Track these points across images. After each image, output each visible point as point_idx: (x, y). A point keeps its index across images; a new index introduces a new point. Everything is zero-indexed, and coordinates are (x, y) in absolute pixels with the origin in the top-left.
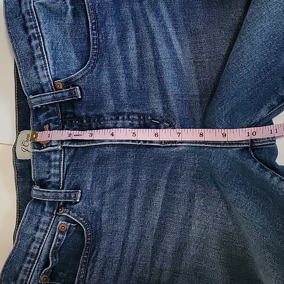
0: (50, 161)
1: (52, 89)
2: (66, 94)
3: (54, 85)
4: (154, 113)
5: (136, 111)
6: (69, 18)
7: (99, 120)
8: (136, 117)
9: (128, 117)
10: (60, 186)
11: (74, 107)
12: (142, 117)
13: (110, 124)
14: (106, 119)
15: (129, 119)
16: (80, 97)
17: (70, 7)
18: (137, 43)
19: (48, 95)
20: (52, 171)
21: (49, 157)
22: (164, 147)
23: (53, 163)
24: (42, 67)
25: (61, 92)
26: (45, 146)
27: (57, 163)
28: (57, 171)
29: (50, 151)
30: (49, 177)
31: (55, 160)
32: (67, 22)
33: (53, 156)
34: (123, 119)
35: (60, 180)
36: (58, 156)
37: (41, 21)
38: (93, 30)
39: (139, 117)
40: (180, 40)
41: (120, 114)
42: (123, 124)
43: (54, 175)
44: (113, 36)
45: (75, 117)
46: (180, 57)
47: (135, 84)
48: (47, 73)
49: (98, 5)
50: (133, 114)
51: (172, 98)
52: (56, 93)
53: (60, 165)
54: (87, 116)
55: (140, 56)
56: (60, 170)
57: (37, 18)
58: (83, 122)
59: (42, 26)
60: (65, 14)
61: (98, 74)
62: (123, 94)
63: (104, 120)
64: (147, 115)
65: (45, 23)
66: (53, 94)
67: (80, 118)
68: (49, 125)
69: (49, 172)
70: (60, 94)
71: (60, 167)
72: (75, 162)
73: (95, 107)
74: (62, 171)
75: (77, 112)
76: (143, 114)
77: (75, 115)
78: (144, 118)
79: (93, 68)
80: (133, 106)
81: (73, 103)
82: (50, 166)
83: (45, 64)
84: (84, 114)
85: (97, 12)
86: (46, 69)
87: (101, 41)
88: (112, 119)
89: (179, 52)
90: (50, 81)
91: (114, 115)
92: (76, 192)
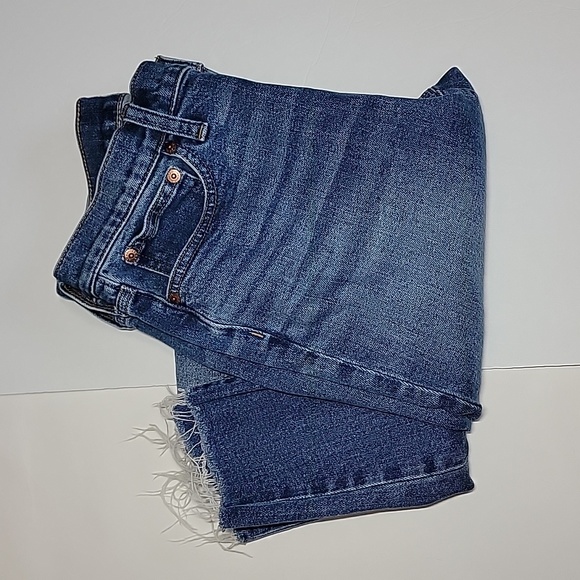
10: (171, 105)
20: (166, 78)
28: (172, 79)
30: (158, 89)
35: (173, 96)
43: (167, 84)
69: (159, 81)
92: (200, 125)
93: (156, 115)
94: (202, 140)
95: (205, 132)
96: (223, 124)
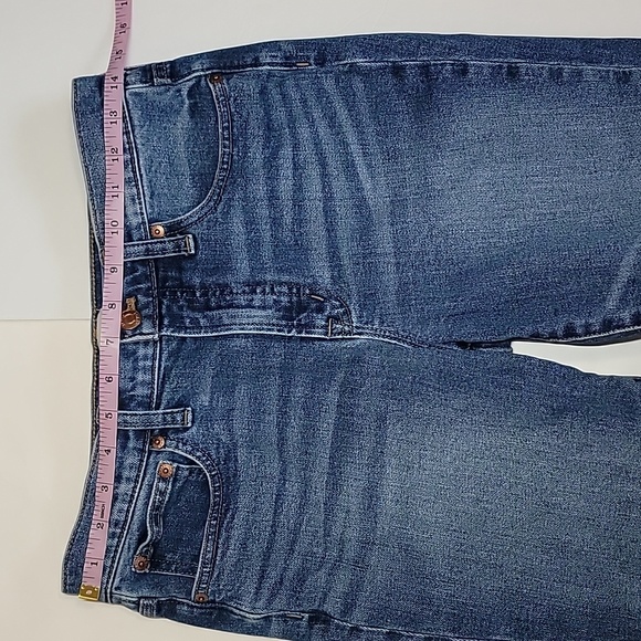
0: (136, 360)
1: (146, 236)
2: (170, 246)
3: (150, 229)
4: (315, 283)
5: (285, 278)
6: (183, 120)
7: (222, 292)
8: (285, 289)
9: (272, 289)
10: (152, 402)
11: (181, 270)
12: (295, 290)
13: (242, 300)
14: (235, 291)
15: (273, 292)
16: (193, 252)
17: (187, 102)
18: (295, 168)
19: (138, 245)
20: (140, 377)
21: (135, 352)
22: (331, 340)
23: (141, 364)
24: (133, 200)
25: (161, 242)
26: (130, 333)
27: (149, 363)
28: (148, 377)
29: (137, 343)
30: (133, 389)
31: (145, 358)
32: (180, 125)
33: (141, 352)
34: (263, 292)
35: (152, 393)
36: (150, 351)
37: (136, 123)
38: (224, 139)
39: (290, 289)
40: (369, 166)
41: (258, 284)
42: (264, 301)
43: (143, 383)
44: (257, 154)
45: (181, 285)
46: (368, 194)
47: (286, 235)
48: (141, 209)
49: (235, 100)
50: (281, 284)
51: (346, 261)
52: (151, 243)
53: (153, 366)
54: (203, 286)
55: (298, 188)
56: (153, 375)
57: (131, 118)
58: (195, 295)
59: (136, 132)
60: (178, 112)
61: (226, 214)
62: (267, 252)
63: (231, 292)
64: (304, 286)
65: (142, 127)
66: (147, 244)
67: (189, 287)
68: (136, 298)
69: (132, 379)
70: (159, 245)
71: (153, 371)
72: (180, 362)
73: (216, 270)
74: (156, 377)
75: (186, 276)
76: (297, 284)
77: (182, 283)
78: (298, 290)
79: (217, 203)
80: (280, 271)
81: (179, 262)
82: (135, 369)
83: (139, 194)
84: (197, 281)
85: (233, 110)
86: (140, 204)
87: (235, 157)
88: (244, 292)
89: (368, 186)
90: (144, 223)
91: (249, 286)
92: (183, 411)
93: (136, 415)
94: (189, 425)
95: (190, 417)
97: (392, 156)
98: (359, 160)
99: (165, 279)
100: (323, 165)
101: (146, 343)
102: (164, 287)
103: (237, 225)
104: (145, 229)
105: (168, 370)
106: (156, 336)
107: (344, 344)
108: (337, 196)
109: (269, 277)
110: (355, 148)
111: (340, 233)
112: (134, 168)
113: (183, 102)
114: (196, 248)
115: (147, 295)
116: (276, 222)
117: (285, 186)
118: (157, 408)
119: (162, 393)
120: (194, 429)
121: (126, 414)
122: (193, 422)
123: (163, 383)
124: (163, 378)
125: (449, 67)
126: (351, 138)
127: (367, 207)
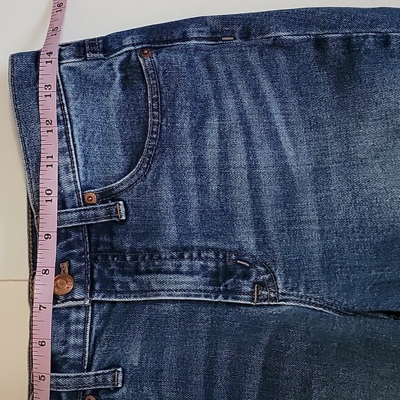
0: (68, 324)
1: (79, 203)
2: (102, 213)
3: (83, 197)
4: (241, 249)
5: (212, 244)
6: (116, 91)
7: (151, 257)
8: (212, 255)
9: (199, 254)
10: (83, 364)
11: (112, 234)
12: (221, 256)
13: (170, 265)
14: (163, 256)
15: (200, 258)
16: (124, 218)
17: (118, 75)
18: (221, 137)
19: (71, 212)
20: (72, 341)
21: (67, 316)
22: (257, 306)
23: (73, 327)
24: (67, 168)
25: (94, 209)
26: (62, 298)
27: (81, 327)
28: (80, 341)
29: (69, 308)
30: (66, 351)
31: (78, 322)
32: (112, 97)
33: (74, 316)
34: (191, 258)
35: (84, 356)
36: (82, 315)
37: (70, 95)
38: (153, 110)
39: (217, 255)
40: (291, 135)
41: (186, 249)
42: (191, 266)
43: (75, 346)
44: (185, 123)
45: (113, 249)
46: (291, 161)
47: (212, 201)
48: (75, 177)
49: (164, 73)
50: (208, 249)
51: (271, 228)
52: (84, 210)
53: (85, 329)
54: (133, 250)
55: (224, 157)
56: (84, 338)
57: (65, 91)
58: (125, 259)
59: (71, 103)
60: (110, 85)
61: (155, 182)
62: (193, 217)
63: (160, 257)
64: (230, 252)
65: (76, 99)
66: (80, 211)
67: (120, 252)
68: (69, 263)
69: (65, 342)
70: (92, 212)
71: (84, 334)
72: (111, 326)
73: (145, 235)
74: (88, 340)
75: (117, 241)
76: (223, 250)
77: (113, 247)
78: (225, 256)
79: (148, 169)
80: (207, 236)
81: (112, 227)
82: (68, 333)
83: (72, 163)
84: (128, 245)
85: (162, 83)
86: (74, 172)
87: (164, 128)
88: (172, 257)
89: (290, 153)
90: (77, 191)
91: (176, 251)
92: (114, 372)
93: (68, 377)
94: (119, 386)
95: (120, 378)
96: (136, 364)
97: (314, 125)
98: (282, 130)
99: (98, 244)
100: (248, 133)
101: (78, 307)
102: (96, 251)
103: (166, 193)
104: (78, 197)
105: (100, 333)
106: (87, 302)
107: (270, 311)
108: (262, 164)
109: (195, 243)
110: (278, 118)
111: (265, 200)
112: (68, 138)
113: (114, 76)
114: (127, 214)
115: (79, 260)
116: (202, 189)
117: (211, 155)
118: (89, 370)
119: (93, 355)
120: (124, 390)
121: (59, 377)
122: (123, 382)
123: (95, 346)
124: (95, 341)
125: (371, 39)
126: (275, 108)
127: (291, 174)
